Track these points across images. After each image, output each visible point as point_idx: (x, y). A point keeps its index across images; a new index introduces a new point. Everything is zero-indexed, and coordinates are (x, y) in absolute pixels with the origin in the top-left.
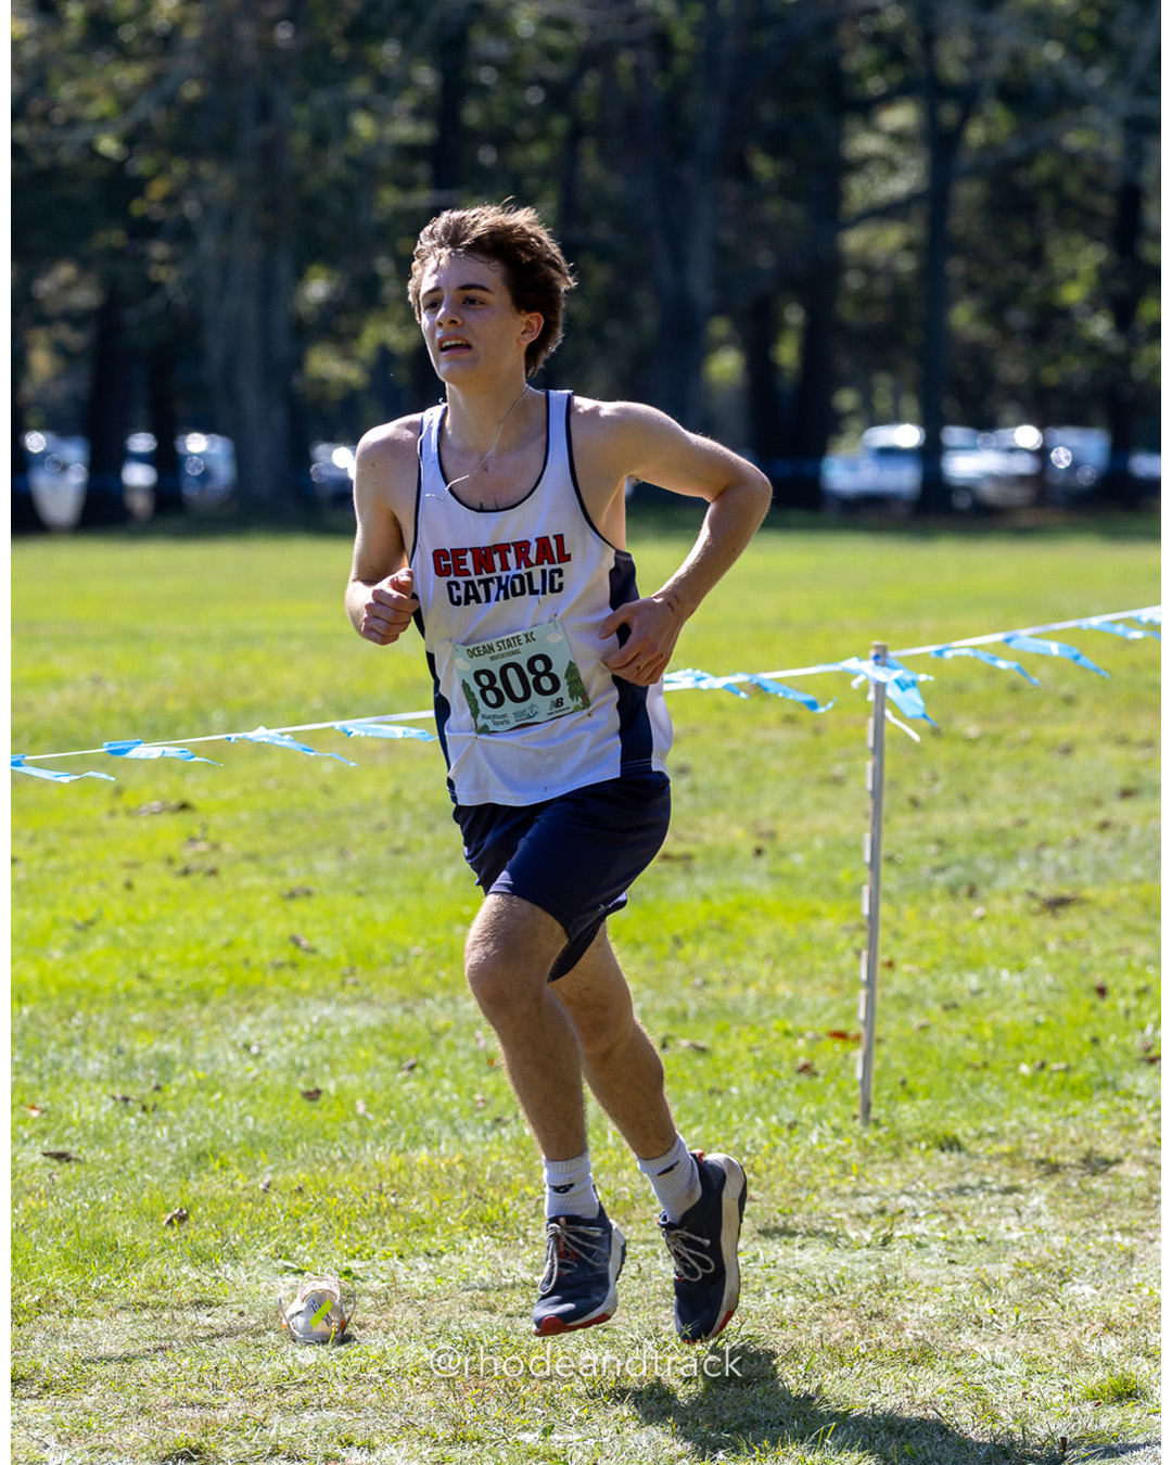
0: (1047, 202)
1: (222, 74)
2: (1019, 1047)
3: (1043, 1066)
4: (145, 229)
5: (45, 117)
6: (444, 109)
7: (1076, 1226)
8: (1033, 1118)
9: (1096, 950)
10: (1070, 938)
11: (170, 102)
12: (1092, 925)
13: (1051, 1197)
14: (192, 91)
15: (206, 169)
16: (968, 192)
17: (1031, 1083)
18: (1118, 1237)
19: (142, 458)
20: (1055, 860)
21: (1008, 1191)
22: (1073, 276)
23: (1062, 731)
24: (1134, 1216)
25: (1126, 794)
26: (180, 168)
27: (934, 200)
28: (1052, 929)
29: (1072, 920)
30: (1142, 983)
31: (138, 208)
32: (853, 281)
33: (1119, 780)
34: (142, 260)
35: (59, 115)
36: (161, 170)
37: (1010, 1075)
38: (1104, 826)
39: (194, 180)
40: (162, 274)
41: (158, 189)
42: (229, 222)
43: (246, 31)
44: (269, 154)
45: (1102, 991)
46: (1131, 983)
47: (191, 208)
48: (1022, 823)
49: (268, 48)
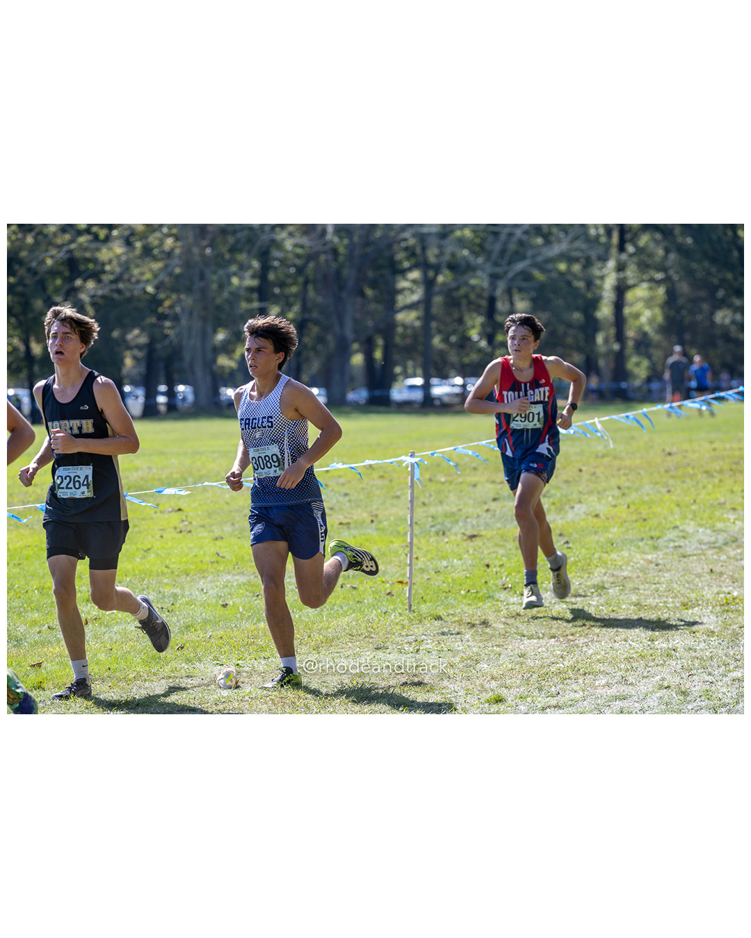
0: (464, 302)
1: (187, 265)
2: (461, 585)
3: (469, 591)
4: (163, 317)
5: (129, 280)
6: (262, 275)
7: (481, 645)
8: (466, 609)
9: (486, 552)
10: (477, 548)
11: (171, 274)
12: (484, 544)
13: (472, 635)
14: (178, 271)
15: (183, 296)
16: (438, 300)
17: (465, 597)
18: (495, 648)
19: (163, 394)
20: (471, 522)
21: (458, 633)
22: (473, 327)
23: (473, 479)
24: (500, 641)
25: (495, 500)
26: (174, 296)
27: (426, 302)
28: (471, 545)
29: (478, 542)
30: (501, 563)
31: (160, 310)
32: (400, 330)
33: (492, 495)
34: (162, 327)
35: (133, 280)
36: (168, 297)
37: (458, 595)
38: (488, 510)
39: (179, 301)
40: (168, 332)
41: (167, 303)
42: (191, 314)
43: (196, 250)
44: (204, 291)
45: (488, 566)
46: (498, 563)
47: (178, 309)
48: (460, 510)
49: (203, 256)
